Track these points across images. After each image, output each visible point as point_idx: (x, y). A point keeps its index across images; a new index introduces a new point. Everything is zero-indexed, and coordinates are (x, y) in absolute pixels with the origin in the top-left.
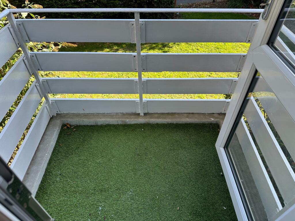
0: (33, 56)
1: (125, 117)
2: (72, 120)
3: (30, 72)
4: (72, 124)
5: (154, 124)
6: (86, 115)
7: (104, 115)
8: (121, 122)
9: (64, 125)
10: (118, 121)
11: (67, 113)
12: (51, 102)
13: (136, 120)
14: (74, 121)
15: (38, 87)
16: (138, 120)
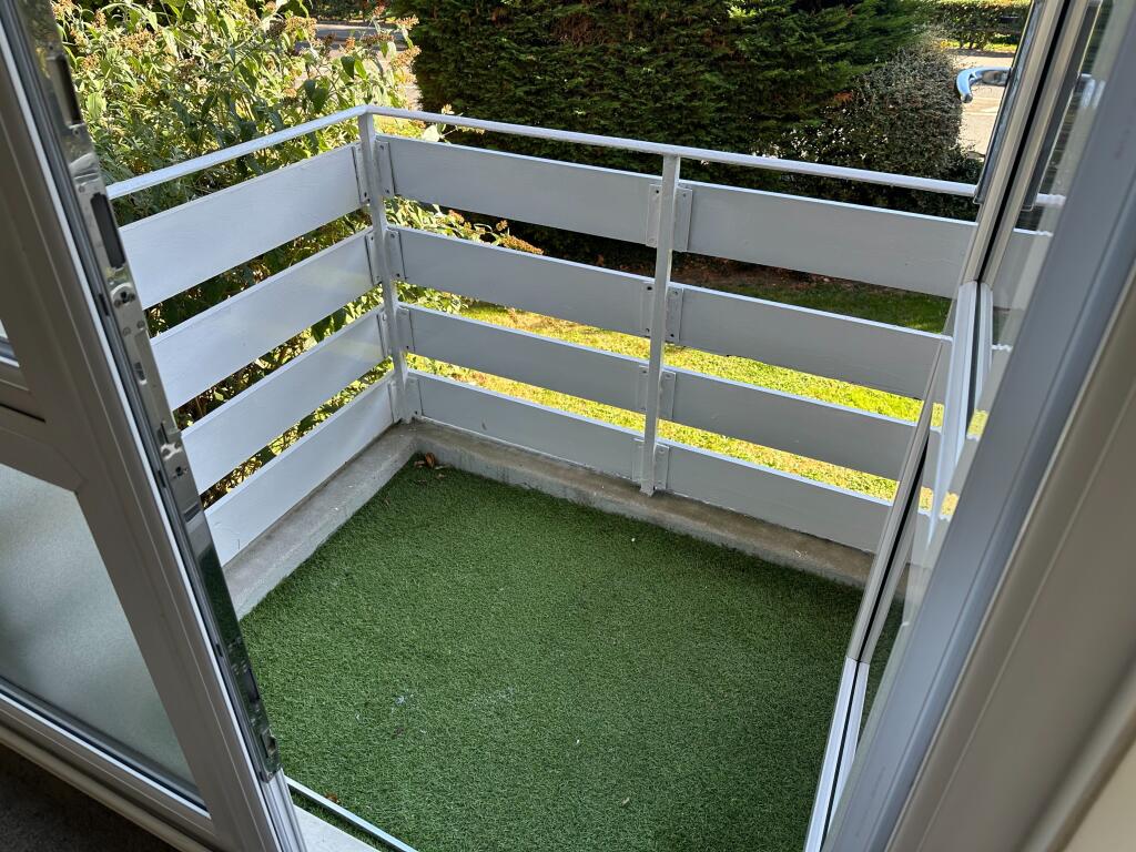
0: (393, 236)
1: (593, 482)
2: (444, 446)
3: (375, 275)
4: (440, 459)
5: (675, 535)
6: (484, 445)
7: (534, 459)
8: (574, 494)
9: (418, 456)
10: (565, 487)
11: (439, 426)
12: (408, 380)
13: (620, 500)
14: (448, 453)
15: (383, 324)
16: (626, 503)
